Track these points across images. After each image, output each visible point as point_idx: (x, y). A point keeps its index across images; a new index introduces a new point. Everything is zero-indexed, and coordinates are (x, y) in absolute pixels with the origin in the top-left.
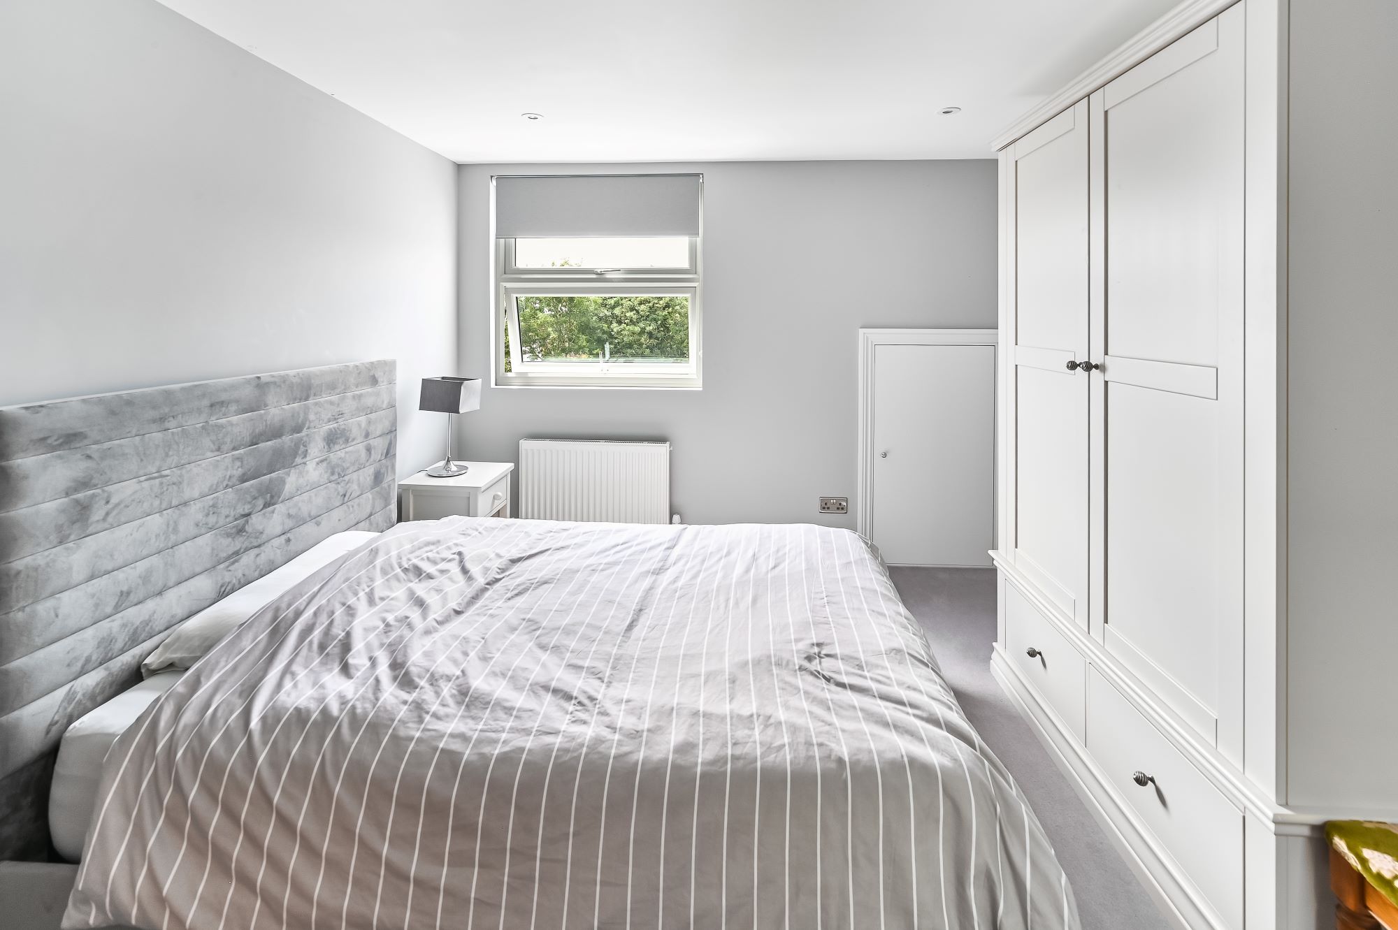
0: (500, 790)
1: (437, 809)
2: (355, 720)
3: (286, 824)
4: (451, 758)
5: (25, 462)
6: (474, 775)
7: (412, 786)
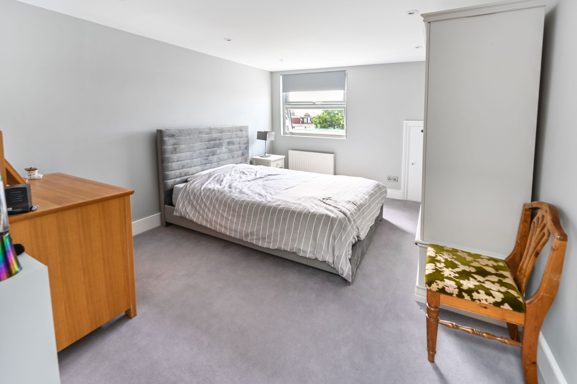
0: (241, 205)
1: (230, 206)
2: (219, 191)
3: (205, 205)
4: (233, 199)
5: (166, 139)
6: (237, 202)
7: (226, 202)
